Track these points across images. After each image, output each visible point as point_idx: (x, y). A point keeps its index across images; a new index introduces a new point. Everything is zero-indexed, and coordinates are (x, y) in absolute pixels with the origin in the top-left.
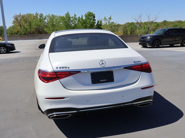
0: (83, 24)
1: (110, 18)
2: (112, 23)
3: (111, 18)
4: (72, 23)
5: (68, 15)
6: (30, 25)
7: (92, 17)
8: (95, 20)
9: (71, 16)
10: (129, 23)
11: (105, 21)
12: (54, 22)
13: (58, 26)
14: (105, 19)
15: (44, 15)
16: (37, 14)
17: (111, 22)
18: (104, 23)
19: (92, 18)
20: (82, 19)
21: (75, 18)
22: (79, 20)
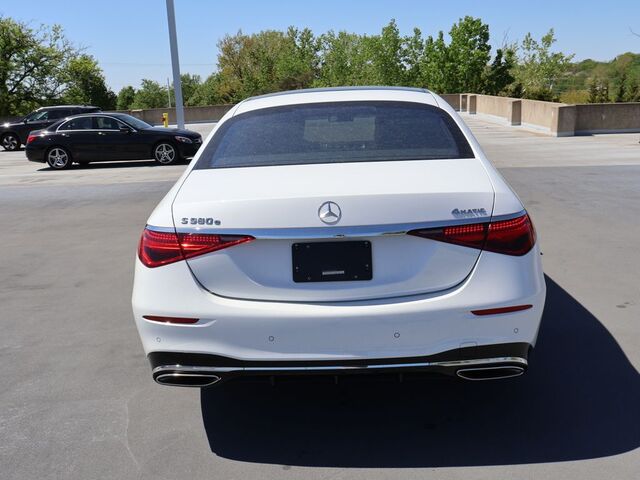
0: (444, 62)
1: (548, 40)
2: (556, 56)
3: (554, 37)
4: (406, 60)
5: (391, 31)
6: (270, 70)
7: (478, 37)
8: (489, 48)
9: (401, 36)
10: (633, 56)
11: (529, 49)
12: (346, 57)
13: (358, 73)
14: (529, 42)
15: (316, 35)
16: (293, 33)
17: (550, 55)
18: (522, 57)
19: (475, 41)
20: (441, 47)
21: (416, 42)
22: (430, 50)
